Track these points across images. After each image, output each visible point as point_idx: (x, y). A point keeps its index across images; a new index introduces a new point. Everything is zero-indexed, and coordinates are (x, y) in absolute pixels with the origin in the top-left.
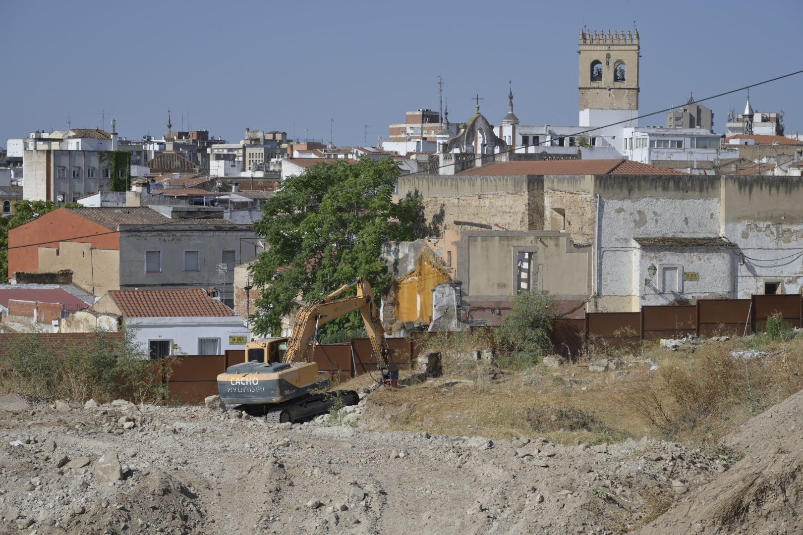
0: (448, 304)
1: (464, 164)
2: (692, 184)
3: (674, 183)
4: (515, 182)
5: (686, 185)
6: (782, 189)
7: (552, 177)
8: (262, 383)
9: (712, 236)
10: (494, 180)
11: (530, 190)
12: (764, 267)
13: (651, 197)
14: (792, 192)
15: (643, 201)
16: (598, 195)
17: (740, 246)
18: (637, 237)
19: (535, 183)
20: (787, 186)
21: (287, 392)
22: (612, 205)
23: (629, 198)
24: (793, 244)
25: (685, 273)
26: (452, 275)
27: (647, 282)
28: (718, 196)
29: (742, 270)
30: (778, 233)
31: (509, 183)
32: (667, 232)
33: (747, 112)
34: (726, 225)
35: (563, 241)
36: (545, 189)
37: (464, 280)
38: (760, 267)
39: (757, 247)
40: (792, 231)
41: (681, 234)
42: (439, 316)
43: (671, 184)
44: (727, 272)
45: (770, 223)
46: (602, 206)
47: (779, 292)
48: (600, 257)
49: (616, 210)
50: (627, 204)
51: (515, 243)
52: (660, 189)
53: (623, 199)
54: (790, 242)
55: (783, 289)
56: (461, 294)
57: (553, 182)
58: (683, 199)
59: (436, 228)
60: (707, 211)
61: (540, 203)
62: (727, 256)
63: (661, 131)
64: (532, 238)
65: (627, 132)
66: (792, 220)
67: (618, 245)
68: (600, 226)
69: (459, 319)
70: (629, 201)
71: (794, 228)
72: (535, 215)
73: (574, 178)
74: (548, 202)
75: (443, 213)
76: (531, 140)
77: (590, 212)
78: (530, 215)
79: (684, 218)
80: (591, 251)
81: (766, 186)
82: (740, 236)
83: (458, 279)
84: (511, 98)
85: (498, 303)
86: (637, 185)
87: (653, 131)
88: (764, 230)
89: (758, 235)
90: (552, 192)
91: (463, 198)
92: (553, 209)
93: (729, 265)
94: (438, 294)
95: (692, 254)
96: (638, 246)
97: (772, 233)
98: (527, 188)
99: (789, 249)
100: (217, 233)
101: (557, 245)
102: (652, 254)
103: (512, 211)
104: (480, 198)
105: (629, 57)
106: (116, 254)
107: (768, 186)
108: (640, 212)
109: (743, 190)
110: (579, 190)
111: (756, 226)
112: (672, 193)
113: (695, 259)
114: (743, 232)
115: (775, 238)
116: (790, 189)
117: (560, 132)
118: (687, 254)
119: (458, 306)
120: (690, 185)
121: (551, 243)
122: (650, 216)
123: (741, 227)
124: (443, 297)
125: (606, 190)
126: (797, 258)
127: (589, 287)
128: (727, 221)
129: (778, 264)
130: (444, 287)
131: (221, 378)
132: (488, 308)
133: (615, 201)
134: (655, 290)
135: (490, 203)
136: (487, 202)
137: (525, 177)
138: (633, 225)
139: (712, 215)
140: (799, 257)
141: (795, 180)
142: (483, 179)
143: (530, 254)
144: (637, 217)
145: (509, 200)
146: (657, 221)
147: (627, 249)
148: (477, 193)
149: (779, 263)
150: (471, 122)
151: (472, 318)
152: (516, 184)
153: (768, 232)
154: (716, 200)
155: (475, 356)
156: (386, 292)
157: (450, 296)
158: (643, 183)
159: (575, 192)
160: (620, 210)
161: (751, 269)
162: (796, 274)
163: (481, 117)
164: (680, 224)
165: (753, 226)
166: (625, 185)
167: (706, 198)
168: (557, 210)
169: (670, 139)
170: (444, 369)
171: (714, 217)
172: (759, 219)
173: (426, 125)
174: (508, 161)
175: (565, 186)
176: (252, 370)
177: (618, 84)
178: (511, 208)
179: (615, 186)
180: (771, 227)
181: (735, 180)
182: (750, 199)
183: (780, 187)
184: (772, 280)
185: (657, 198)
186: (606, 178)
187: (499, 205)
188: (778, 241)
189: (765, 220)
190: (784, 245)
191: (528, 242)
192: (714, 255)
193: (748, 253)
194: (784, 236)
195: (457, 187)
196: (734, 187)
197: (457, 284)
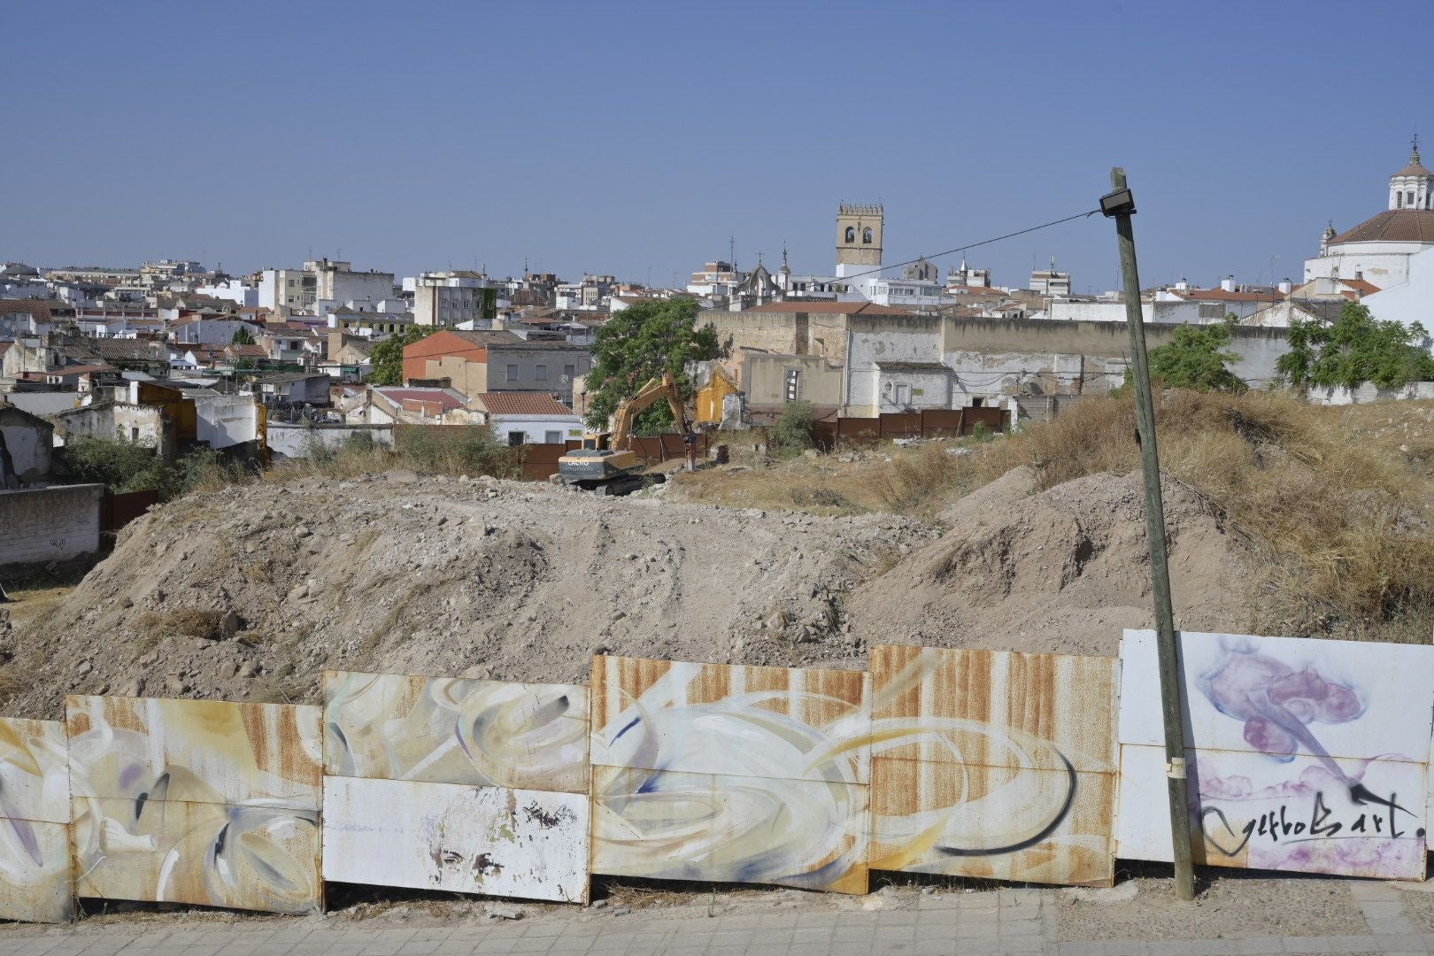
0: (734, 409)
1: (748, 303)
2: (920, 322)
3: (907, 321)
5: (916, 323)
6: (988, 328)
7: (815, 315)
8: (591, 464)
9: (934, 362)
10: (771, 316)
11: (798, 323)
12: (972, 386)
13: (889, 331)
14: (996, 330)
15: (883, 334)
16: (849, 329)
17: (955, 370)
18: (877, 361)
19: (802, 319)
20: (991, 326)
21: (610, 472)
22: (859, 337)
23: (873, 332)
24: (995, 369)
25: (912, 390)
26: (738, 388)
27: (884, 396)
28: (939, 331)
29: (956, 388)
30: (984, 361)
31: (782, 319)
32: (900, 358)
33: (963, 269)
34: (944, 354)
35: (822, 363)
36: (809, 324)
37: (747, 391)
38: (970, 386)
39: (968, 371)
40: (995, 359)
41: (911, 360)
42: (727, 418)
43: (904, 321)
44: (945, 390)
45: (978, 353)
46: (851, 338)
47: (983, 405)
48: (850, 376)
49: (862, 341)
50: (871, 336)
51: (786, 364)
52: (896, 326)
53: (868, 332)
54: (992, 367)
55: (986, 403)
56: (744, 401)
57: (815, 319)
58: (913, 333)
59: (726, 352)
60: (931, 343)
61: (805, 334)
62: (945, 378)
63: (898, 282)
64: (798, 360)
65: (872, 282)
66: (994, 351)
67: (863, 367)
68: (850, 353)
69: (742, 421)
70: (873, 334)
71: (996, 357)
72: (801, 343)
73: (831, 316)
74: (811, 334)
75: (731, 340)
76: (799, 286)
77: (843, 341)
78: (798, 343)
79: (913, 348)
80: (843, 371)
82: (955, 362)
83: (742, 390)
84: (785, 254)
85: (772, 409)
86: (878, 323)
87: (892, 281)
88: (973, 358)
89: (968, 362)
90: (815, 326)
91: (747, 329)
92: (815, 339)
93: (946, 384)
94: (727, 401)
95: (919, 375)
96: (878, 368)
97: (980, 361)
98: (795, 322)
99: (991, 373)
100: (560, 352)
101: (817, 366)
102: (889, 375)
103: (784, 339)
104: (760, 329)
105: (874, 224)
106: (484, 366)
107: (977, 325)
109: (958, 328)
110: (835, 325)
111: (968, 355)
112: (905, 329)
113: (921, 379)
114: (958, 359)
115: (981, 364)
116: (994, 328)
117: (821, 280)
118: (915, 375)
119: (742, 411)
120: (918, 323)
121: (812, 365)
122: (888, 345)
123: (956, 355)
124: (730, 404)
125: (855, 325)
126: (997, 380)
127: (841, 398)
128: (946, 351)
130: (731, 396)
131: (562, 460)
132: (764, 413)
133: (862, 334)
134: (890, 401)
135: (768, 333)
136: (765, 332)
137: (794, 314)
138: (874, 352)
139: (934, 346)
140: (999, 379)
141: (997, 321)
142: (762, 315)
143: (797, 373)
144: (878, 346)
145: (782, 331)
146: (893, 350)
147: (869, 371)
149: (984, 383)
150: (754, 272)
151: (752, 420)
152: (787, 319)
153: (977, 360)
154: (938, 335)
155: (754, 448)
156: (687, 399)
157: (736, 403)
158: (883, 321)
159: (832, 327)
160: (865, 341)
161: (962, 387)
162: (996, 392)
163: (762, 268)
164: (910, 352)
165: (965, 355)
166: (869, 322)
167: (931, 333)
168: (817, 339)
169: (904, 288)
170: (730, 458)
171: (936, 347)
172: (971, 350)
173: (720, 273)
174: (781, 301)
175: (825, 322)
176: (584, 455)
177: (866, 245)
178: (783, 337)
179: (862, 322)
180: (979, 356)
181: (952, 320)
182: (963, 334)
183: (987, 326)
184: (978, 396)
185: (894, 332)
186: (856, 316)
187: (774, 335)
188: (984, 366)
189: (975, 350)
190: (988, 370)
191: (796, 363)
192: (935, 376)
193: (961, 376)
194: (988, 363)
195: (742, 321)
196: (952, 325)
197: (741, 394)
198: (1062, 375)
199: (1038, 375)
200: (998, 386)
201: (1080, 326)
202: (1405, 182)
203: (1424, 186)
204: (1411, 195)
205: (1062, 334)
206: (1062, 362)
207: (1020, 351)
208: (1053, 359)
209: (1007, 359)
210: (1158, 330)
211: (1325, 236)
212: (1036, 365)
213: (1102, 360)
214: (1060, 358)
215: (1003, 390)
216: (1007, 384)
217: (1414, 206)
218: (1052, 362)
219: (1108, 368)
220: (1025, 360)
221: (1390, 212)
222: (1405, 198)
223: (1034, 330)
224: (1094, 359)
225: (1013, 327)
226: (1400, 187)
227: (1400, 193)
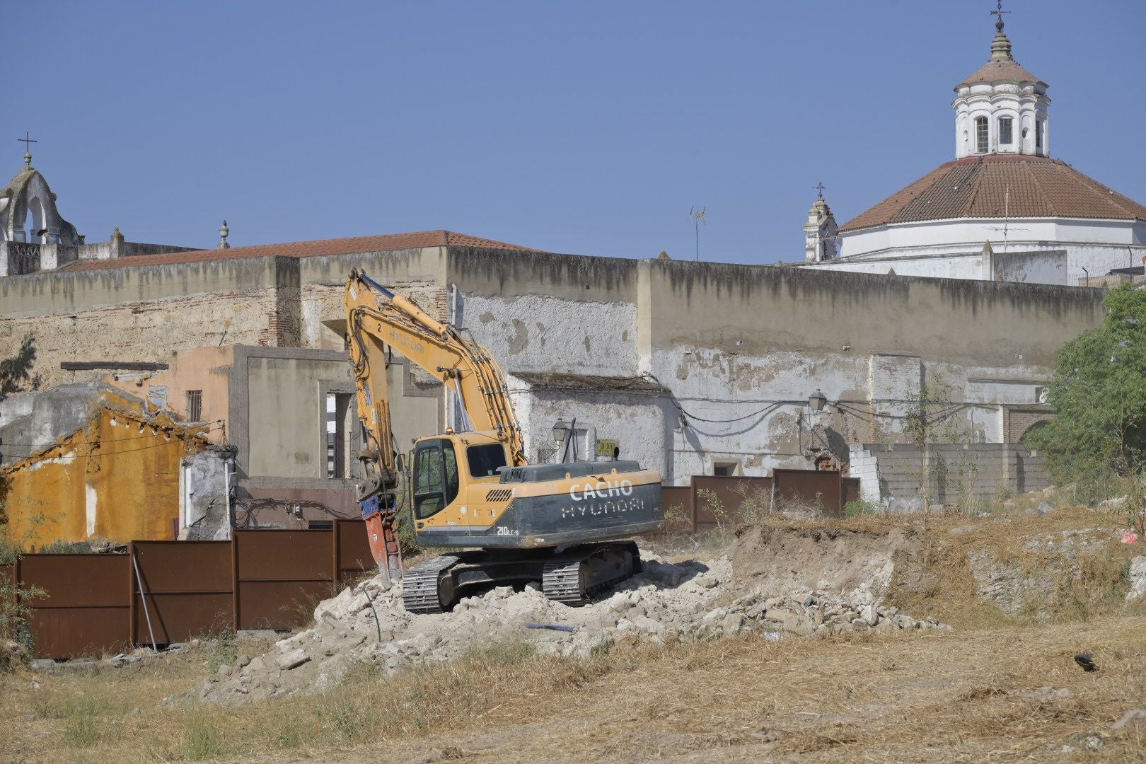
0: (212, 494)
1: (23, 263)
2: (596, 274)
3: (569, 269)
4: (239, 271)
5: (587, 274)
6: (736, 289)
7: (324, 260)
9: (626, 374)
10: (180, 272)
11: (279, 286)
12: (712, 436)
13: (534, 294)
14: (751, 295)
15: (523, 301)
16: (454, 286)
17: (676, 394)
18: (513, 370)
19: (287, 272)
20: (743, 284)
22: (476, 306)
23: (501, 295)
24: (754, 393)
25: (598, 442)
28: (632, 299)
29: (679, 441)
30: (731, 372)
31: (223, 275)
32: (559, 362)
34: (653, 352)
35: (399, 373)
36: (303, 286)
37: (241, 446)
38: (707, 435)
39: (701, 397)
40: (752, 368)
41: (580, 367)
42: (199, 517)
43: (564, 270)
44: (660, 442)
45: (719, 352)
46: (460, 308)
49: (481, 317)
50: (497, 306)
51: (323, 374)
52: (547, 280)
53: (492, 296)
54: (749, 388)
56: (237, 473)
57: (327, 269)
58: (581, 301)
60: (617, 327)
61: (294, 312)
62: (659, 411)
66: (752, 348)
69: (233, 522)
70: (501, 300)
71: (756, 362)
72: (287, 336)
73: (390, 257)
74: (311, 312)
78: (280, 336)
79: (583, 338)
80: (442, 395)
81: (712, 281)
82: (674, 375)
83: (229, 441)
85: (297, 492)
86: (512, 272)
88: (710, 364)
89: (700, 373)
90: (326, 289)
91: (89, 314)
92: (325, 323)
93: (661, 429)
94: (196, 472)
95: (608, 405)
96: (522, 385)
97: (723, 371)
98: (274, 281)
99: (748, 401)
102: (549, 403)
103: (230, 330)
104: (136, 311)
107: (715, 283)
108: (518, 323)
109: (677, 288)
110: (405, 279)
111: (699, 358)
112: (566, 289)
113: (612, 414)
114: (679, 366)
115: (727, 380)
116: (749, 288)
118: (600, 406)
119: (232, 499)
120: (591, 274)
122: (533, 330)
123: (676, 357)
124: (204, 477)
125: (466, 276)
126: (761, 420)
128: (653, 345)
129: (732, 431)
130: (206, 458)
132: (281, 503)
133: (479, 299)
135: (168, 319)
136: (158, 318)
138: (506, 346)
139: (625, 334)
140: (764, 417)
141: (755, 272)
142: (146, 274)
144: (513, 331)
145: (224, 309)
146: (543, 341)
148: (128, 303)
149: (735, 427)
150: (20, 186)
151: (255, 522)
152: (244, 276)
153: (717, 368)
154: (631, 305)
157: (217, 477)
158: (521, 267)
159: (393, 286)
160: (487, 318)
161: (693, 439)
162: (759, 449)
163: (37, 177)
164: (578, 349)
165: (694, 357)
166: (494, 269)
167: (617, 301)
168: (331, 323)
171: (628, 338)
172: (705, 344)
174: (115, 256)
178: (228, 324)
179: (480, 270)
180: (721, 358)
181: (665, 269)
182: (689, 305)
183: (734, 285)
184: (725, 459)
185: (544, 298)
186: (466, 254)
187: (193, 320)
188: (732, 386)
189: (711, 346)
190: (741, 395)
191: (344, 373)
192: (639, 409)
193: (688, 407)
194: (741, 376)
195: (69, 294)
196: (664, 281)
197: (229, 453)
198: (885, 408)
199: (840, 407)
200: (760, 437)
201: (914, 289)
202: (993, 98)
203: (1031, 106)
204: (1006, 124)
205: (882, 307)
206: (884, 375)
207: (802, 348)
208: (865, 369)
209: (778, 368)
210: (1057, 302)
211: (813, 219)
212: (835, 385)
213: (958, 372)
214: (881, 366)
215: (772, 446)
216: (780, 431)
217: (1013, 148)
218: (865, 378)
219: (971, 393)
220: (813, 372)
221: (965, 162)
222: (994, 130)
223: (826, 298)
224: (942, 368)
225: (784, 288)
226: (982, 108)
227: (982, 121)
